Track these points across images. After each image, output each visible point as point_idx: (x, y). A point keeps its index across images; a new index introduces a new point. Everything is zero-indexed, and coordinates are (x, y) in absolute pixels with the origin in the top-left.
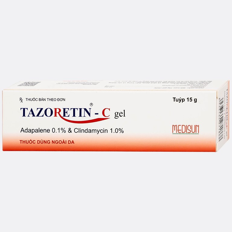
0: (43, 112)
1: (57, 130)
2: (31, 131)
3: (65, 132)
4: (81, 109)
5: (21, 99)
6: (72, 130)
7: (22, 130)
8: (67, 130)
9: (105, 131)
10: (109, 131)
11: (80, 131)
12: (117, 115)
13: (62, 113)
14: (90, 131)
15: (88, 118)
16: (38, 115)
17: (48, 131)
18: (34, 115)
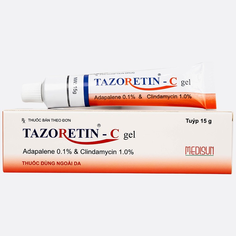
0: (47, 133)
1: (62, 152)
2: (34, 152)
3: (71, 153)
4: (87, 130)
5: (23, 120)
6: (79, 151)
7: (25, 151)
8: (73, 151)
9: (113, 152)
10: (118, 152)
11: (87, 152)
12: (127, 136)
13: (67, 134)
14: (98, 152)
15: (95, 139)
16: (42, 136)
17: (53, 152)
18: (37, 136)
